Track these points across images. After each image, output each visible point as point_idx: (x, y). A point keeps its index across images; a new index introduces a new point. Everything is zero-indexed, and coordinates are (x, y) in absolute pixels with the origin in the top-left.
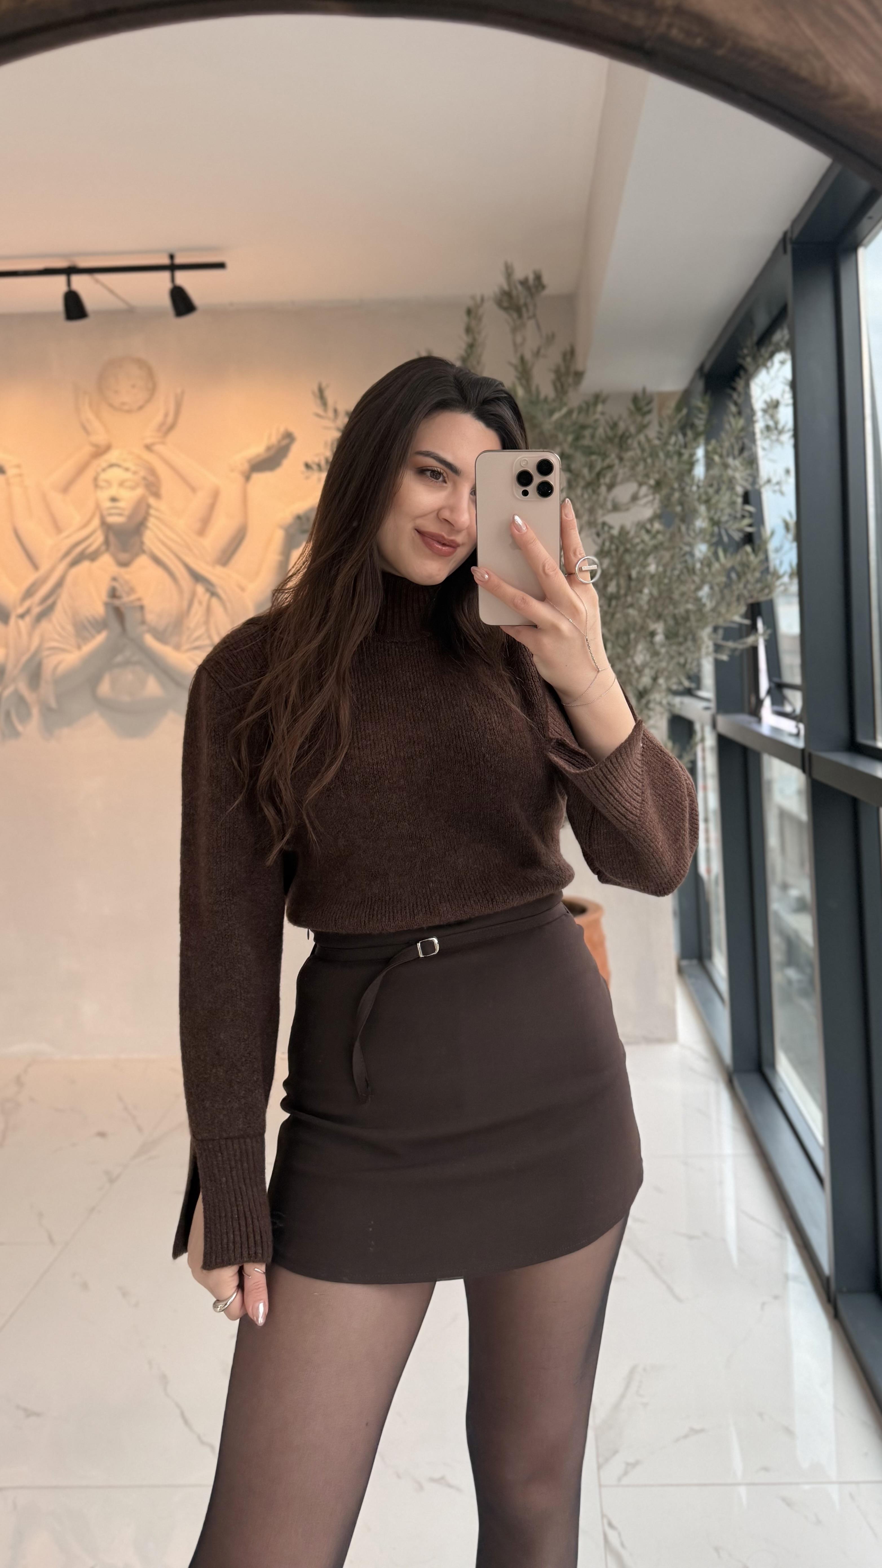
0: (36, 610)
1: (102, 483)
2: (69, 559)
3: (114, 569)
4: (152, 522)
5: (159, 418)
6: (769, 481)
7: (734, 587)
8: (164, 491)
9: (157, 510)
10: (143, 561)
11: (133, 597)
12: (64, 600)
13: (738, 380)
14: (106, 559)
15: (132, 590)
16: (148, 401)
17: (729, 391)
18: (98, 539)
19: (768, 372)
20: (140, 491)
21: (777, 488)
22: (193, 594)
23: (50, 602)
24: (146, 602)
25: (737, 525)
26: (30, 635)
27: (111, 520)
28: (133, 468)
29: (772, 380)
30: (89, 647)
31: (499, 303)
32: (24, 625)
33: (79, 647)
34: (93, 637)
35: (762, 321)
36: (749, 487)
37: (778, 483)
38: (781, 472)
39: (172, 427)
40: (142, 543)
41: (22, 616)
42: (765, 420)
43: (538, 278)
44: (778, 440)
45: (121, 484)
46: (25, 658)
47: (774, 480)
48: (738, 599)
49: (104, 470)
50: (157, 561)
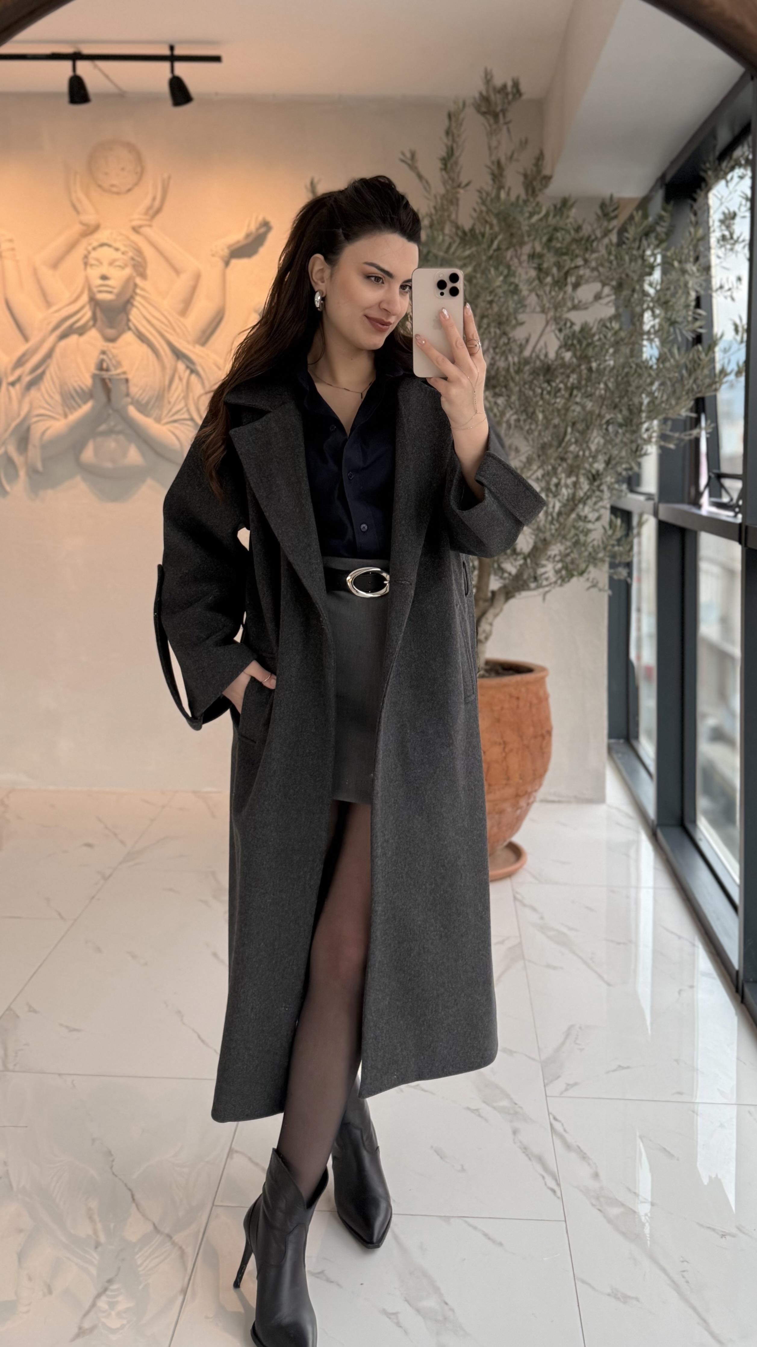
0: (26, 379)
1: (92, 261)
2: (58, 332)
3: (101, 344)
4: (138, 301)
5: (147, 202)
6: (721, 287)
7: (686, 382)
8: (149, 272)
9: (143, 289)
10: (129, 337)
11: (119, 371)
12: (52, 369)
13: (698, 191)
14: (93, 334)
15: (119, 364)
16: (136, 184)
17: (690, 201)
18: (87, 314)
19: (727, 186)
20: (128, 271)
21: (729, 293)
22: (175, 370)
23: (39, 371)
24: (130, 376)
25: (690, 327)
26: (20, 402)
27: (100, 296)
28: (123, 249)
29: (730, 193)
30: (75, 416)
31: (478, 108)
32: (15, 392)
33: (66, 416)
34: (80, 406)
35: (724, 136)
36: (702, 293)
37: (729, 289)
38: (733, 279)
39: (158, 211)
40: (129, 320)
41: (13, 384)
42: (721, 230)
43: (516, 85)
44: (732, 249)
45: (111, 263)
46: (14, 424)
47: (726, 287)
48: (687, 393)
49: (94, 249)
50: (142, 337)
